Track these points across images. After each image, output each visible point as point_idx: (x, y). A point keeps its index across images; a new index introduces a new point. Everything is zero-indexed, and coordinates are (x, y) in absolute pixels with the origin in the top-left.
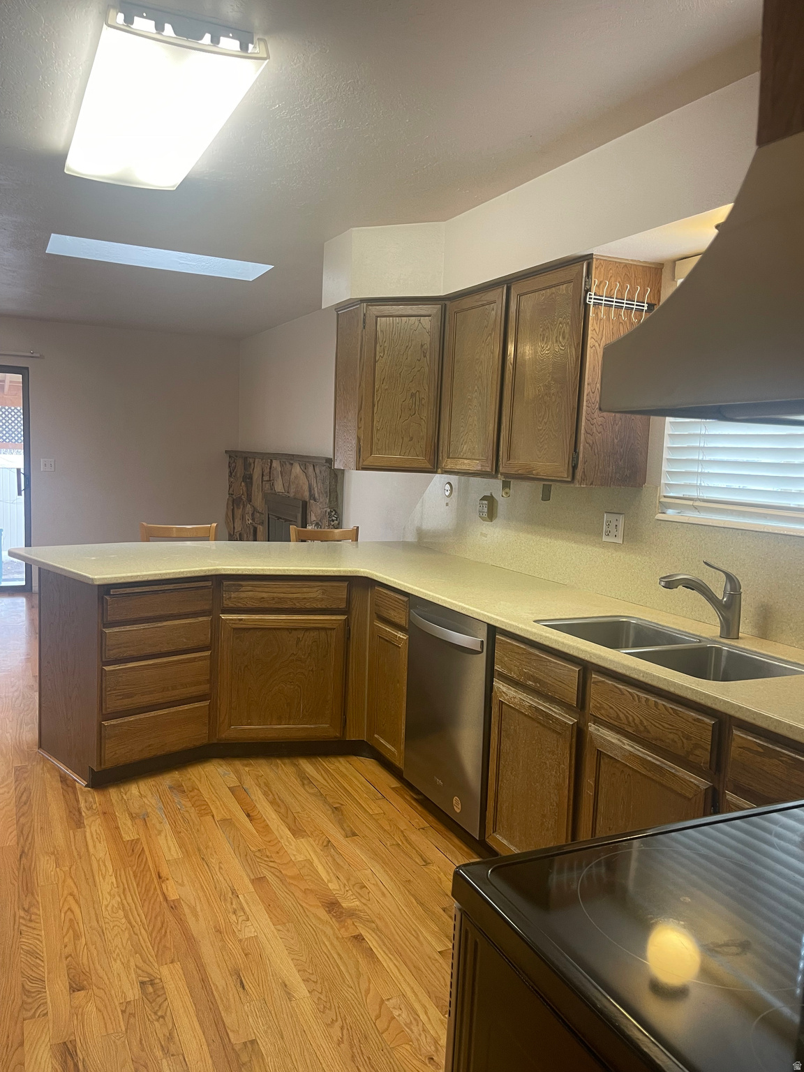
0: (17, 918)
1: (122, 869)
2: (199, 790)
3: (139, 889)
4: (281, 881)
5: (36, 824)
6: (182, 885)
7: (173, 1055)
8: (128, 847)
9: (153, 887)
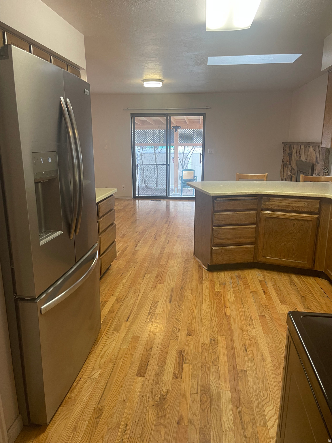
0: (176, 308)
1: (213, 301)
2: (247, 279)
3: (217, 309)
4: (271, 319)
5: (188, 279)
6: (232, 311)
7: (215, 365)
8: (216, 293)
9: (222, 309)
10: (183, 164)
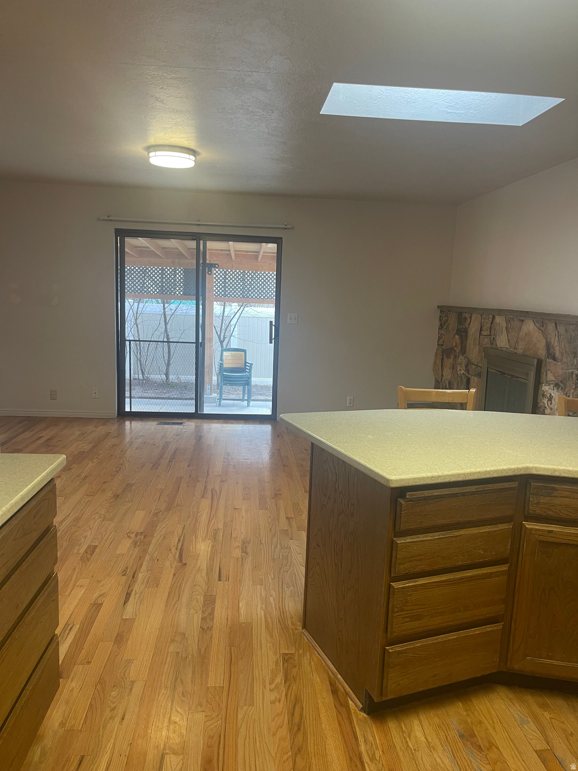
10: (222, 337)
